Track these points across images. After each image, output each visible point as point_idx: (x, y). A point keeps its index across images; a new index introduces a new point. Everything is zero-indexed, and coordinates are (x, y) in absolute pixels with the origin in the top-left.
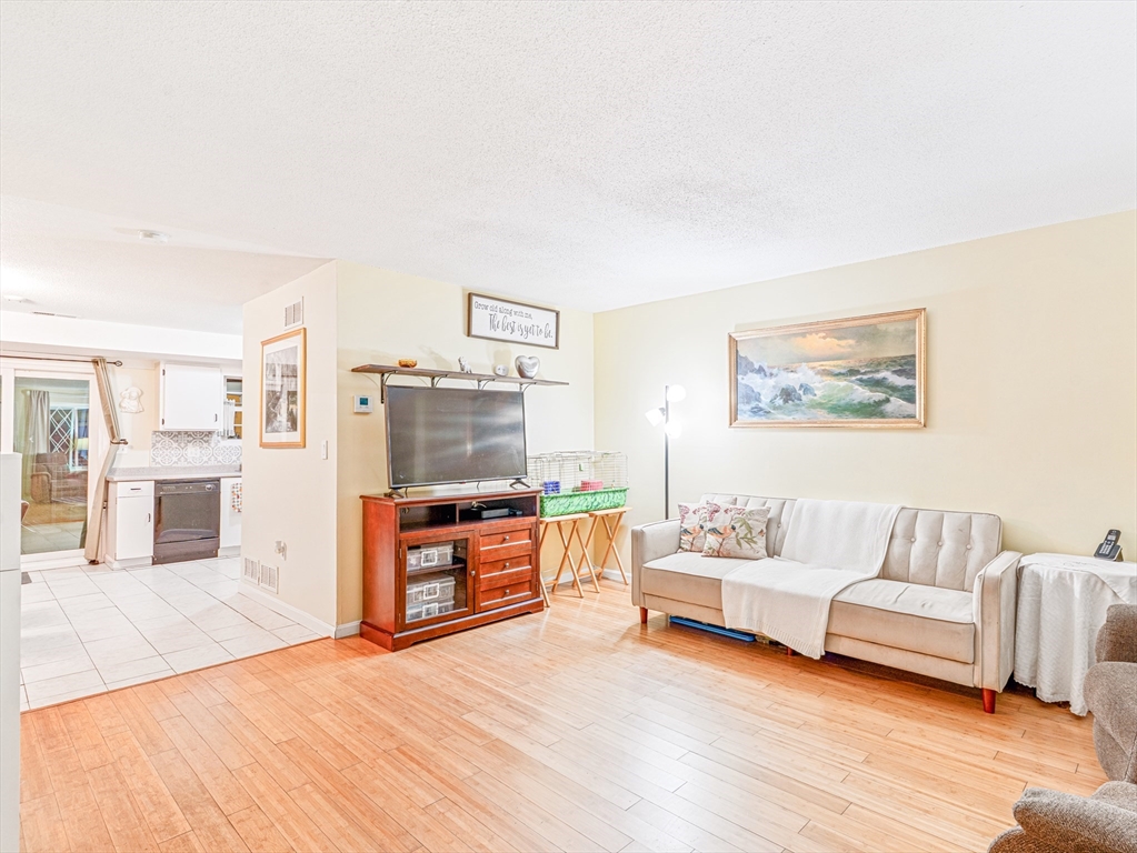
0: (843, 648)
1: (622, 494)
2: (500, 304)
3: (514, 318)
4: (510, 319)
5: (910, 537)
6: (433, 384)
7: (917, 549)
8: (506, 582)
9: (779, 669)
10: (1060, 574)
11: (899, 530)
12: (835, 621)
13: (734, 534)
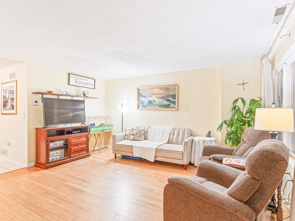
0: (159, 159)
1: (112, 126)
2: (78, 77)
3: (82, 80)
4: (81, 81)
5: (174, 134)
6: (58, 97)
7: (175, 137)
8: (79, 150)
9: (145, 165)
10: (199, 140)
11: (172, 133)
12: (157, 153)
13: (137, 135)
